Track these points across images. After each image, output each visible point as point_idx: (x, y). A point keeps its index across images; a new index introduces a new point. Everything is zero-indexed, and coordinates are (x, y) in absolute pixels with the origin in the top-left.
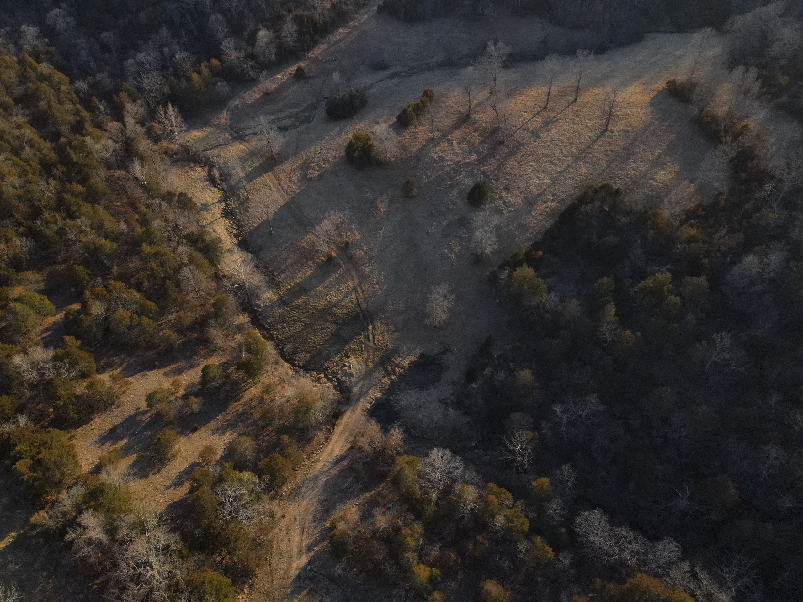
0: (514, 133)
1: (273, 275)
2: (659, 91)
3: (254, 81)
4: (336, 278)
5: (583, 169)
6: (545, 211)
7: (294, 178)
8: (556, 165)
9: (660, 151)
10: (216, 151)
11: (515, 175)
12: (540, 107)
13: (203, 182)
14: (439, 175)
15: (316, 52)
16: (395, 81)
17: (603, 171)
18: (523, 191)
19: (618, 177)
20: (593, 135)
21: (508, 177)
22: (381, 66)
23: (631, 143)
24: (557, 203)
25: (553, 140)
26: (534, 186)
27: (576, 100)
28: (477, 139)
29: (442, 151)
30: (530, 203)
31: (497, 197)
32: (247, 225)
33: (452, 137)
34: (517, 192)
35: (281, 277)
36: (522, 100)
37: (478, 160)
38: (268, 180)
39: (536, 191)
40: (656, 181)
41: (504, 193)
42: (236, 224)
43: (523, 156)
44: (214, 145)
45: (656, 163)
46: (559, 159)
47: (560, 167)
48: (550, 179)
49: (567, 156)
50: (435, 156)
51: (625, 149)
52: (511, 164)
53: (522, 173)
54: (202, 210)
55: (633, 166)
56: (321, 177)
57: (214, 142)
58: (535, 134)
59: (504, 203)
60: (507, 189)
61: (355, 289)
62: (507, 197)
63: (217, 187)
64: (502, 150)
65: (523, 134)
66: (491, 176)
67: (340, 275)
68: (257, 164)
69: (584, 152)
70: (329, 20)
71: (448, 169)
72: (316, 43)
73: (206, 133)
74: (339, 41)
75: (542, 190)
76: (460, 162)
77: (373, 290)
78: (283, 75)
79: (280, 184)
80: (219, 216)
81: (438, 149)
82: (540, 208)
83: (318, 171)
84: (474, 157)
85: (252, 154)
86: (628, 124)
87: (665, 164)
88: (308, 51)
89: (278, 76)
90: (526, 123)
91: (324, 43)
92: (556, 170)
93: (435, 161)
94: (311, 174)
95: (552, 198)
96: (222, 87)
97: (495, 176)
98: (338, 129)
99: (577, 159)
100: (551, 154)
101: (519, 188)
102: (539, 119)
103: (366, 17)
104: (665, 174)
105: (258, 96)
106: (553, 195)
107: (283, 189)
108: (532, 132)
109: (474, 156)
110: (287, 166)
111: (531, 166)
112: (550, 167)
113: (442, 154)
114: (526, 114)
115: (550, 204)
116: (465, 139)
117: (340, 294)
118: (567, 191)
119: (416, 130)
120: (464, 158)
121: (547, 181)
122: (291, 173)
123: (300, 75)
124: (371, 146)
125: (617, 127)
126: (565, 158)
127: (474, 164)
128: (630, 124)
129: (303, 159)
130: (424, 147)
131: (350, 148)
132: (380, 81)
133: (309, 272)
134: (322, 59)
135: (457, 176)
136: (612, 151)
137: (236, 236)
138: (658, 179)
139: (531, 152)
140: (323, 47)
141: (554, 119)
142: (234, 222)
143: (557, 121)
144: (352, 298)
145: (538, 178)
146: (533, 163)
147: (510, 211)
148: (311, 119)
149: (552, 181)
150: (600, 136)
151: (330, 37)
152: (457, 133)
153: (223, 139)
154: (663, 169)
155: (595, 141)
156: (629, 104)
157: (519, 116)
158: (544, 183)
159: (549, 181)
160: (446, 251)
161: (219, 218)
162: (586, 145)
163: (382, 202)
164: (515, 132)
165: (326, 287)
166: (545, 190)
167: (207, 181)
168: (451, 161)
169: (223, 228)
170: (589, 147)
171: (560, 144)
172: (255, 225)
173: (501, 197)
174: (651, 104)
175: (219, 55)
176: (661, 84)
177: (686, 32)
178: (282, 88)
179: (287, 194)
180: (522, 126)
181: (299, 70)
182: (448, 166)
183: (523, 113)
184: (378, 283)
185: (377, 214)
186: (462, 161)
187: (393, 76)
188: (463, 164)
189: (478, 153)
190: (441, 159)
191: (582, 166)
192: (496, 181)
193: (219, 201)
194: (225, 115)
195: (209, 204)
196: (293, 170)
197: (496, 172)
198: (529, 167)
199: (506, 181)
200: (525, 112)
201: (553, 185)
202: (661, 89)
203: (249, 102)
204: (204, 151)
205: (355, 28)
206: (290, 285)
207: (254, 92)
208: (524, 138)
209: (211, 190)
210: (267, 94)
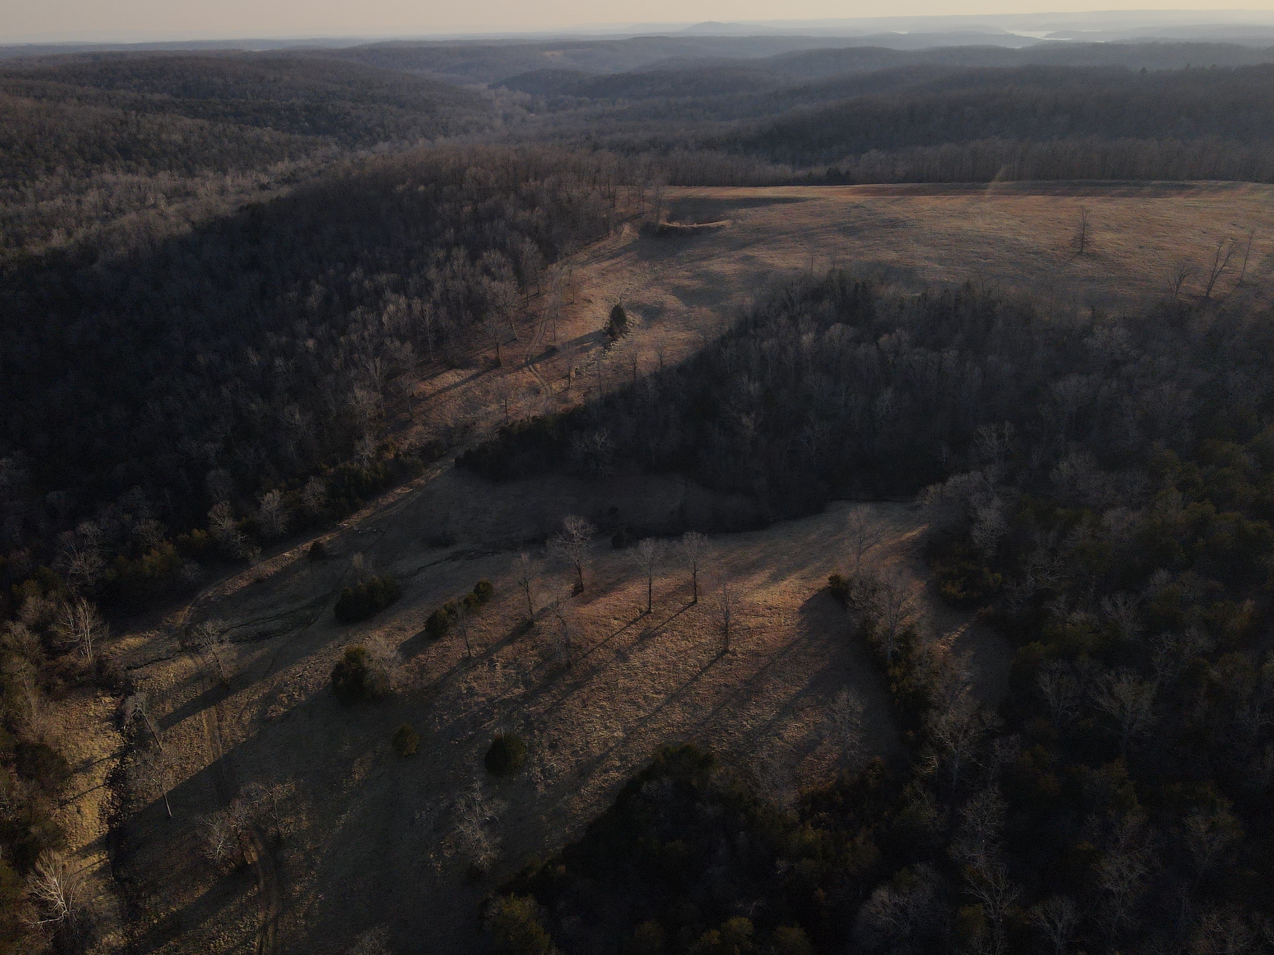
0: (589, 653)
2: (819, 590)
4: (242, 904)
5: (677, 716)
6: (601, 788)
7: (247, 717)
8: (639, 707)
9: (798, 688)
10: (146, 670)
11: (573, 723)
12: (641, 611)
13: (102, 721)
14: (460, 719)
15: (352, 522)
16: (457, 564)
17: (706, 719)
18: (577, 751)
19: (727, 731)
20: (705, 658)
21: (561, 726)
22: (444, 542)
23: (757, 674)
24: (624, 773)
25: (644, 664)
26: (596, 741)
27: (695, 602)
28: (531, 659)
29: (475, 679)
30: (583, 772)
31: (535, 759)
32: (138, 801)
33: (498, 657)
34: (567, 752)
35: (150, 900)
36: (618, 599)
37: (524, 696)
38: (204, 721)
39: (596, 751)
40: (781, 738)
41: (547, 753)
42: (122, 798)
43: (593, 690)
44: (150, 660)
45: (789, 709)
46: (645, 698)
47: (645, 710)
48: (624, 731)
49: (659, 693)
50: (463, 686)
51: (747, 683)
52: (573, 704)
53: (584, 719)
54: (76, 771)
55: (754, 711)
56: (286, 716)
57: (151, 655)
58: (622, 655)
59: (542, 772)
60: (553, 747)
61: (264, 928)
62: (550, 761)
63: (122, 731)
64: (564, 680)
65: (602, 654)
66: (536, 724)
67: (249, 899)
68: (200, 692)
69: (686, 685)
70: (382, 476)
71: (476, 709)
72: (355, 509)
73: (146, 640)
74: (389, 506)
75: (606, 749)
76: (496, 698)
77: (293, 929)
78: (293, 554)
79: (219, 728)
80: (99, 781)
81: (471, 675)
82: (596, 781)
83: (286, 707)
84: (520, 691)
85: (199, 677)
86: (760, 642)
87: (802, 710)
88: (341, 519)
89: (287, 554)
90: (612, 636)
91: (368, 508)
92: (637, 716)
93: (460, 696)
94: (273, 711)
95: (618, 764)
96: (190, 571)
97: (544, 723)
98: (342, 637)
99: (673, 697)
100: (636, 689)
101: (573, 745)
102: (634, 631)
103: (439, 471)
104: (798, 727)
105: (245, 584)
106: (621, 759)
107: (221, 736)
108: (618, 651)
109: (519, 688)
110: (242, 698)
111: (601, 707)
112: (630, 709)
113: (475, 684)
114: (616, 622)
115: (614, 774)
116: (515, 659)
117: (236, 938)
118: (645, 753)
119: (448, 644)
120: (505, 691)
121: (619, 734)
122: (244, 709)
123: (317, 553)
124: (365, 671)
125: (740, 647)
126: (654, 696)
127: (515, 701)
128: (764, 642)
129: (272, 685)
130: (453, 670)
131: (339, 671)
132: (435, 564)
133: (202, 891)
134: (358, 531)
135: (486, 722)
136: (726, 686)
138: (786, 735)
139: (606, 683)
140: (366, 513)
141: (656, 632)
143: (660, 635)
144: (253, 946)
145: (606, 728)
146: (605, 703)
147: (547, 786)
148: (312, 621)
149: (626, 734)
150: (715, 661)
151: (380, 500)
152: (508, 650)
154: (797, 718)
155: (705, 669)
156: (770, 609)
157: (605, 625)
158: (613, 737)
159: (621, 734)
160: (432, 856)
161: (98, 787)
162: (691, 675)
163: (362, 763)
164: (592, 650)
165: (216, 923)
166: (611, 749)
167: (110, 720)
168: (484, 695)
169: (96, 806)
170: (695, 678)
171: (653, 672)
173: (541, 760)
174: (802, 610)
175: (204, 523)
176: (823, 582)
178: (287, 572)
179: (224, 745)
180: (605, 641)
181: (316, 547)
182: (477, 704)
183: (612, 621)
184: (306, 916)
185: (347, 784)
186: (499, 696)
187: (454, 557)
188: (500, 702)
189: (527, 683)
190: (471, 691)
191: (678, 710)
192: (541, 732)
193: (113, 756)
194: (186, 612)
195: (94, 761)
196: (249, 705)
197: (545, 717)
198: (598, 710)
199: (556, 733)
200: (616, 619)
201: (625, 741)
202: (821, 587)
203: (229, 593)
204: (129, 668)
205: (419, 487)
208: (603, 660)
209: (109, 737)
210: (259, 581)
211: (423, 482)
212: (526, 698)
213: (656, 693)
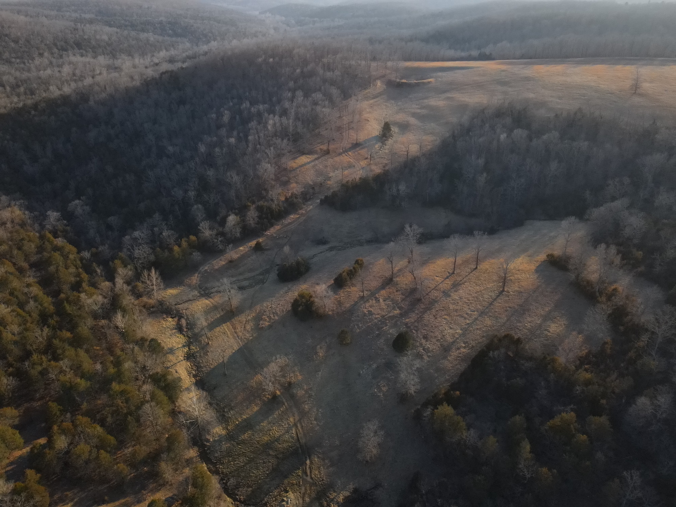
0: (429, 293)
1: (224, 411)
2: (542, 262)
3: (221, 252)
4: (279, 414)
5: (488, 322)
6: (459, 357)
7: (248, 327)
8: (465, 318)
9: (549, 308)
10: (186, 305)
11: (432, 326)
12: (449, 273)
13: (172, 330)
14: (369, 326)
15: (272, 231)
16: (333, 253)
17: (505, 323)
18: (439, 339)
19: (518, 329)
20: (493, 294)
21: (426, 328)
22: (322, 242)
23: (525, 301)
24: (469, 349)
25: (461, 298)
26: (448, 335)
27: (476, 268)
28: (399, 297)
29: (371, 306)
30: (446, 349)
31: (418, 344)
32: (205, 367)
33: (378, 295)
34: (434, 340)
35: (230, 413)
36: (434, 267)
37: (401, 314)
38: (226, 329)
39: (450, 339)
40: (549, 332)
41: (423, 341)
42: (196, 366)
43: (437, 311)
44: (185, 301)
45: (547, 318)
46: (467, 314)
47: (469, 320)
48: (461, 330)
49: (474, 311)
50: (365, 311)
51: (521, 306)
52: (428, 317)
53: (437, 324)
54: (167, 353)
55: (529, 319)
56: (270, 327)
57: (185, 298)
58: (446, 294)
59: (423, 350)
60: (425, 337)
61: (295, 425)
62: (426, 344)
63: (183, 334)
64: (420, 306)
65: (435, 294)
66: (412, 327)
67: (283, 412)
68: (218, 316)
69: (487, 308)
70: (283, 209)
71: (376, 321)
72: (272, 225)
73: (179, 291)
74: (290, 224)
75: (455, 339)
76: (386, 316)
77: (311, 425)
78: (245, 248)
79: (236, 333)
80: (182, 358)
81: (367, 305)
82: (454, 353)
83: (268, 322)
84: (397, 312)
85: (215, 308)
86: (520, 286)
87: (555, 318)
88: (266, 230)
89: (241, 248)
90: (439, 285)
91: (278, 225)
92: (466, 322)
93: (365, 315)
94: (262, 324)
95: (464, 345)
96: (196, 256)
97: (416, 327)
98: (286, 288)
99: (482, 313)
100: (461, 310)
101: (435, 337)
102: (449, 282)
103: (311, 207)
104: (556, 326)
105: (224, 263)
106: (465, 343)
107: (238, 336)
108: (444, 292)
109: (396, 310)
110: (243, 318)
111: (445, 319)
112: (461, 320)
113: (371, 309)
114: (438, 278)
115: (463, 350)
116: (390, 297)
117: (282, 430)
118: (476, 340)
119: (349, 290)
120: (389, 312)
121: (459, 331)
122: (245, 323)
123: (258, 248)
124: (313, 303)
125: (512, 288)
126: (472, 313)
127: (397, 317)
128: (522, 286)
129: (256, 312)
130: (356, 303)
131: (295, 304)
132: (321, 253)
133: (256, 409)
134: (276, 237)
135: (384, 327)
136: (510, 307)
137: (195, 376)
138: (551, 330)
139: (443, 307)
140: (277, 227)
141: (461, 282)
142: (194, 364)
143: (463, 284)
144: (293, 433)
145: (451, 328)
146: (446, 317)
147: (429, 357)
148: (265, 281)
149: (463, 331)
150: (499, 296)
151: (283, 221)
152: (383, 292)
153: (193, 296)
154: (554, 322)
155: (495, 299)
156: (519, 271)
157: (433, 280)
158: (456, 333)
159: (460, 331)
160: (376, 390)
161: (182, 361)
162: (488, 302)
163: (321, 348)
164: (430, 291)
165: (269, 423)
166: (457, 338)
167: (176, 329)
168: (378, 314)
169: (184, 369)
170: (491, 304)
171: (467, 302)
172: (212, 367)
173: (421, 344)
174: (537, 271)
175: (196, 232)
176: (542, 257)
177: (556, 220)
178: (243, 257)
179: (241, 341)
180: (435, 287)
181: (258, 244)
182: (376, 318)
183: (436, 278)
184: (316, 419)
185: (316, 358)
186: (387, 314)
187: (331, 249)
188: (388, 317)
189: (400, 308)
190: (370, 313)
191: (487, 319)
192: (417, 331)
193: (184, 346)
194: (196, 277)
195: (175, 348)
196: (247, 321)
197: (416, 324)
198: (443, 320)
199: (425, 331)
200: (437, 276)
201: (464, 335)
202: (543, 260)
203: (216, 267)
204: (176, 305)
205: (302, 214)
206: (238, 420)
207: (221, 260)
208: (438, 296)
209: (178, 337)
210: (231, 262)
211: (304, 212)
212: (402, 315)
213: (472, 312)
